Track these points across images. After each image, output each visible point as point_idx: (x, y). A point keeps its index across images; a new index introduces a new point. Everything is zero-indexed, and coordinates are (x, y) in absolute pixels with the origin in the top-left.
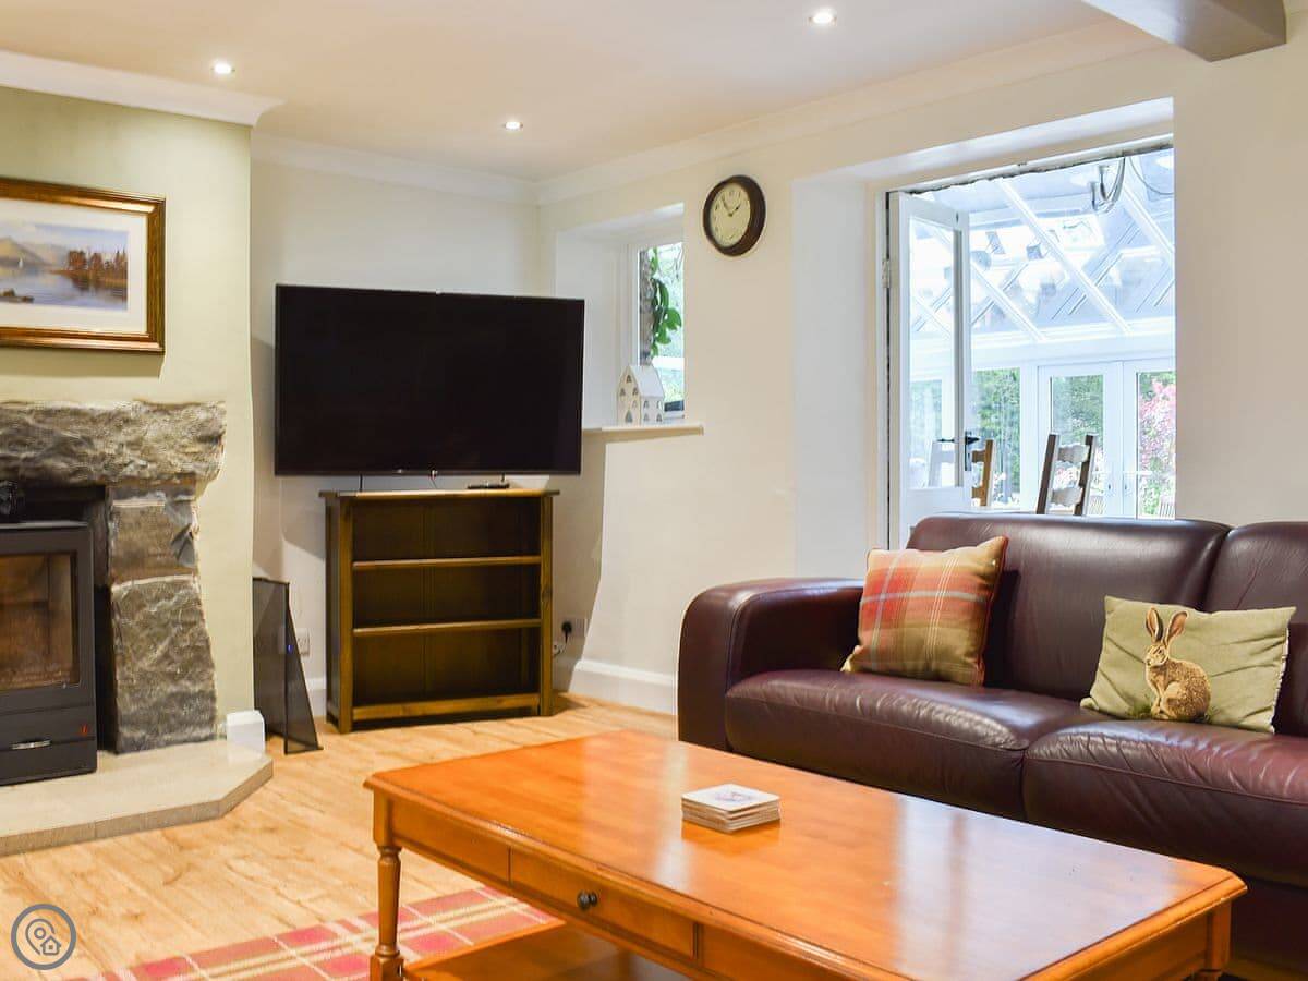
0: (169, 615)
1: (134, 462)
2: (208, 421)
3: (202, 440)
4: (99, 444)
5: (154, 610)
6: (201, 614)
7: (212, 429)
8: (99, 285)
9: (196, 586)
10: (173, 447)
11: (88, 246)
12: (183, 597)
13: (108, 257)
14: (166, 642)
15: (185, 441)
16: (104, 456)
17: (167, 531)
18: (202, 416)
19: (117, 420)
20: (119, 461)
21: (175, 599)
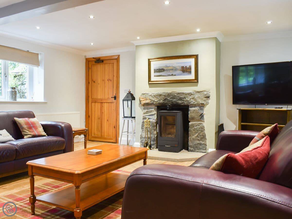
0: (198, 129)
1: (193, 102)
2: (207, 94)
3: (206, 97)
4: (187, 98)
5: (196, 128)
6: (204, 129)
7: (207, 95)
8: (186, 71)
9: (204, 124)
10: (200, 99)
11: (184, 65)
12: (201, 126)
13: (188, 66)
14: (198, 134)
15: (203, 98)
16: (187, 100)
17: (198, 114)
18: (206, 93)
19: (190, 94)
20: (190, 101)
21: (200, 126)
